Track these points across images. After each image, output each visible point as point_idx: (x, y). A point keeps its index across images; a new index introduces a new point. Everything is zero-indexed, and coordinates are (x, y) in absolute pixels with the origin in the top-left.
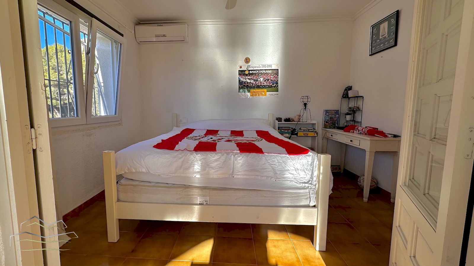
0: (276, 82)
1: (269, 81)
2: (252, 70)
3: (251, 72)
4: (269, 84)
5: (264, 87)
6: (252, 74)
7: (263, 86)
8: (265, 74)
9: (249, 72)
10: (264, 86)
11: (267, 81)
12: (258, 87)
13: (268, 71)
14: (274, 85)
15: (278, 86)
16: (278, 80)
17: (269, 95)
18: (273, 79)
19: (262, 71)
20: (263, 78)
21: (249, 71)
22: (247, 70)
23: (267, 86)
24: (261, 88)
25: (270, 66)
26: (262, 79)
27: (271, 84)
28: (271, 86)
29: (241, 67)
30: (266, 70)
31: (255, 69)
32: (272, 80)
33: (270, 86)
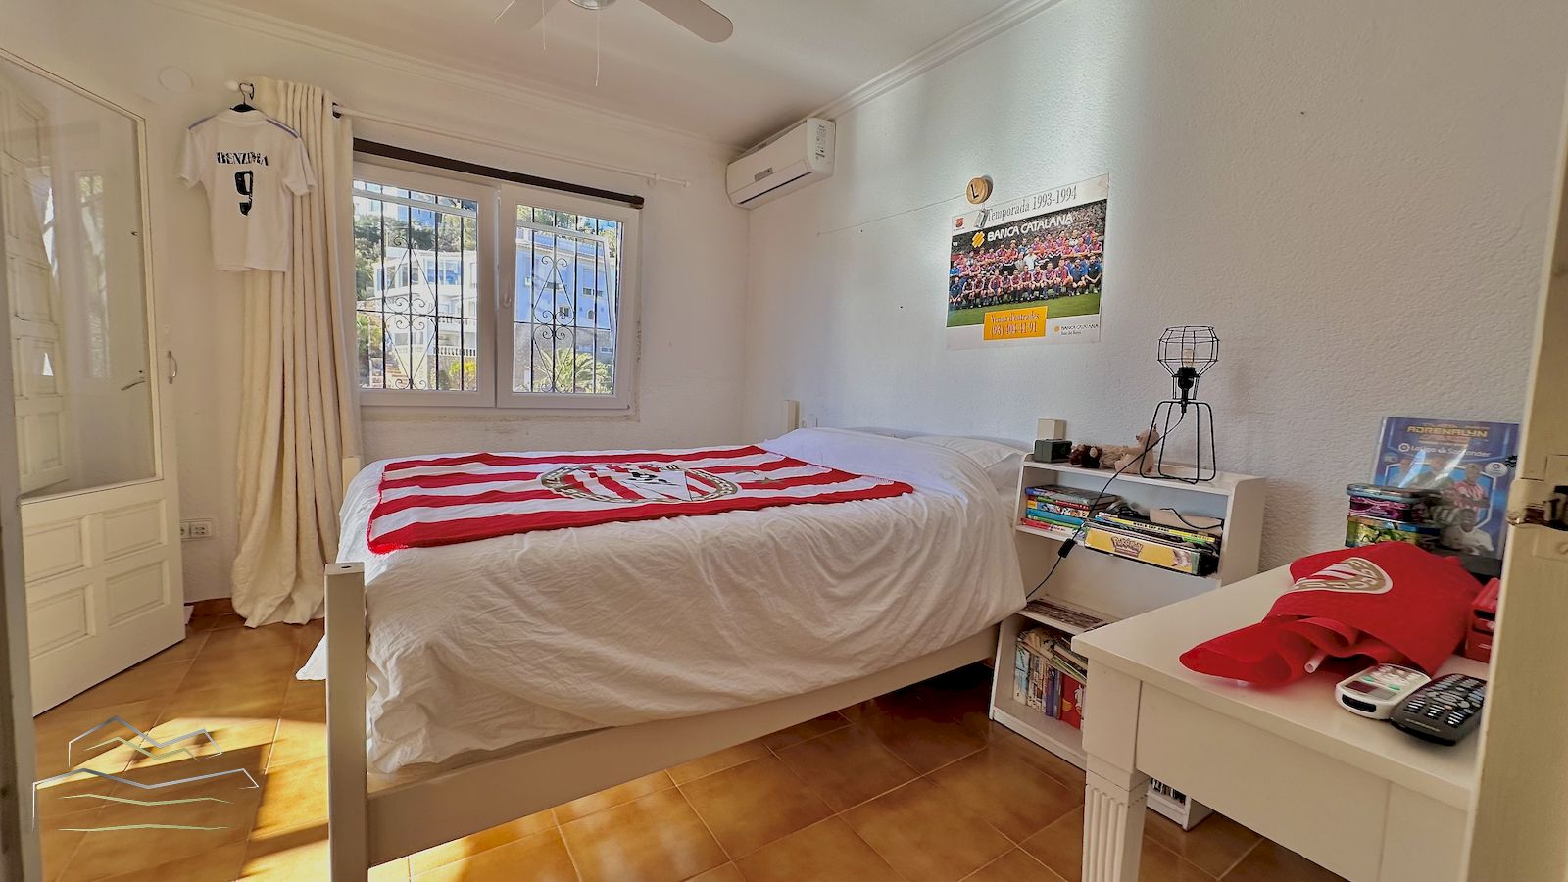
0: (1091, 265)
1: (1062, 263)
2: (993, 229)
3: (991, 237)
4: (1059, 280)
5: (1038, 295)
6: (996, 243)
7: (1032, 292)
8: (1043, 234)
9: (986, 237)
10: (1040, 290)
11: (1050, 265)
12: (1016, 297)
13: (1059, 217)
14: (1080, 283)
15: (1098, 284)
16: (1101, 255)
17: (1057, 329)
18: (1079, 254)
19: (1035, 223)
20: (1034, 257)
21: (986, 231)
22: (979, 231)
23: (1051, 291)
24: (1025, 300)
25: (1070, 193)
26: (1030, 260)
27: (1070, 277)
28: (1069, 286)
29: (960, 225)
30: (1047, 215)
31: (1008, 219)
32: (1073, 259)
33: (1064, 290)
